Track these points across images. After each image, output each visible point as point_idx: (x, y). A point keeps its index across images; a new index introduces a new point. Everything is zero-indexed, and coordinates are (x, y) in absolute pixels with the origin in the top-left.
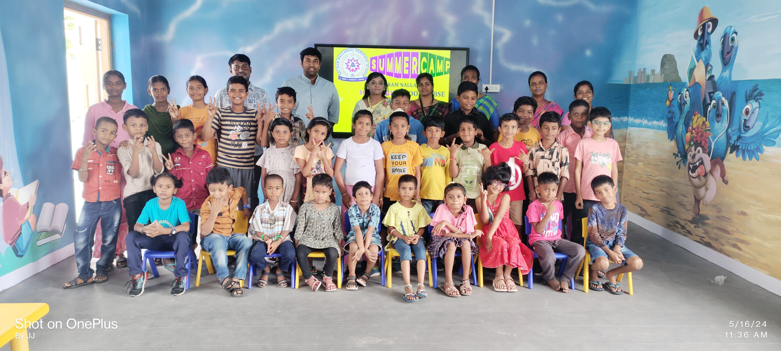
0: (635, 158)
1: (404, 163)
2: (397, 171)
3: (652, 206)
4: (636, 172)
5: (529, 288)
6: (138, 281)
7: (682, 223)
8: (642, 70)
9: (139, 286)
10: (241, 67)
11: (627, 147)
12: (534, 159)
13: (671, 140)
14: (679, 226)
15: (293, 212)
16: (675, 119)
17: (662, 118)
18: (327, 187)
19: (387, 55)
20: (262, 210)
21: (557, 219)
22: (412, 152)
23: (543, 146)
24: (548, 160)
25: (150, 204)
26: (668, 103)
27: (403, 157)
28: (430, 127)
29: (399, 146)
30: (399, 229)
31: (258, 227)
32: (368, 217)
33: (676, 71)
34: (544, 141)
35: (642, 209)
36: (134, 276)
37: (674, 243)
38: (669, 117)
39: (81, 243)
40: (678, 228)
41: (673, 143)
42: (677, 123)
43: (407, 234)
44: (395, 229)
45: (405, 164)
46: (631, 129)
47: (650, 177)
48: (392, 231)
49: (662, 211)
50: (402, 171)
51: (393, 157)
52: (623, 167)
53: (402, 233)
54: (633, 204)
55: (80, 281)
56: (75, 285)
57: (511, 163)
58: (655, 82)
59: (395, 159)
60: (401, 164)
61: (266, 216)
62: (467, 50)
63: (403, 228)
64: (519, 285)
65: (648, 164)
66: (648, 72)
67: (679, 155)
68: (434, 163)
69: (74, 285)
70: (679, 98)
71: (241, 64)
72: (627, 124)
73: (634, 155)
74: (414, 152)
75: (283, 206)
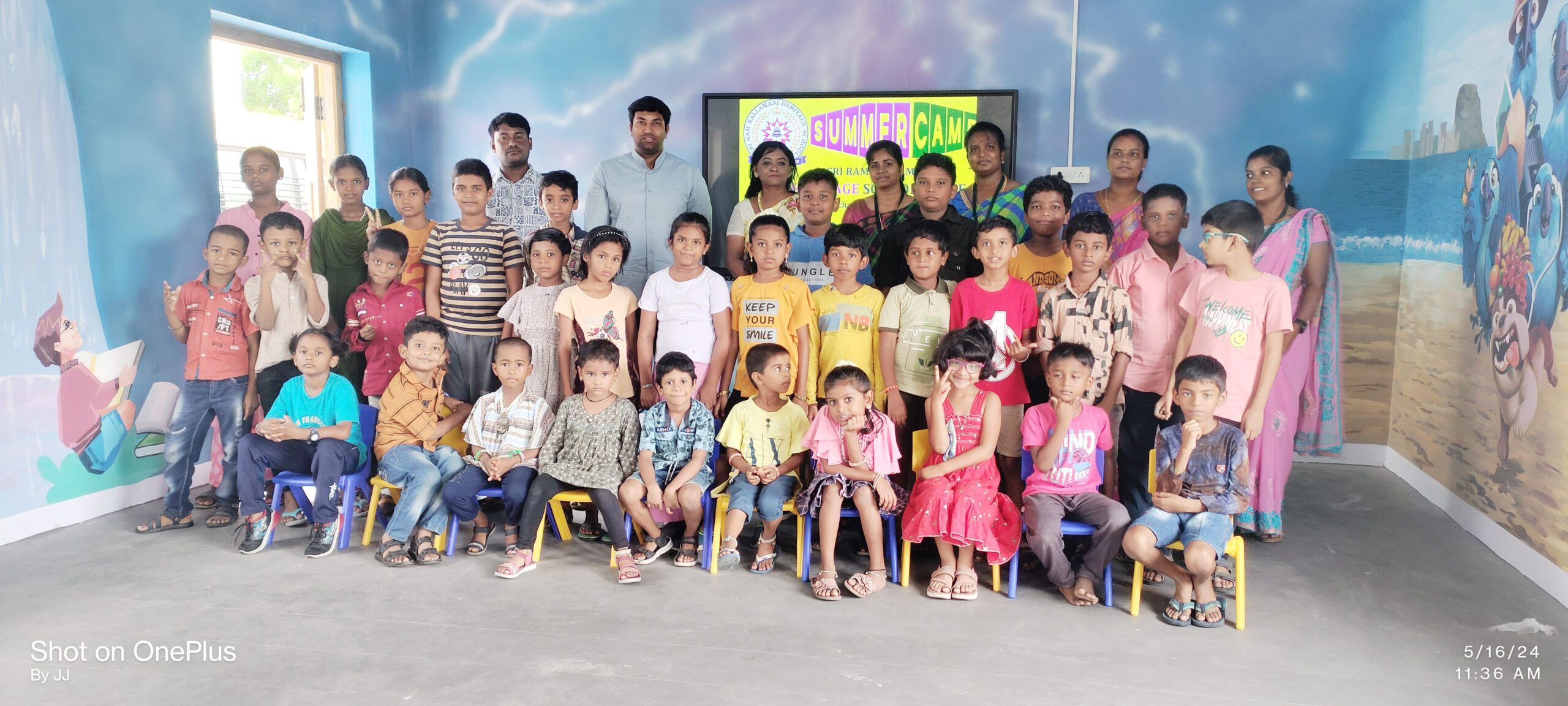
0: (1412, 331)
1: (769, 321)
2: (755, 336)
3: (1436, 442)
4: (1413, 363)
5: (1007, 596)
6: (254, 525)
7: (1481, 481)
8: (1427, 127)
9: (256, 535)
10: (511, 136)
11: (1400, 306)
12: (1055, 317)
13: (1468, 286)
14: (1475, 488)
15: (547, 412)
16: (1475, 234)
17: (1455, 235)
18: (610, 362)
19: (846, 111)
20: (487, 404)
21: (1089, 446)
22: (791, 299)
23: (1073, 286)
24: (1083, 317)
25: (289, 386)
26: (1465, 197)
27: (768, 308)
28: (837, 248)
29: (763, 285)
30: (746, 452)
31: (477, 436)
32: (687, 427)
33: (1478, 124)
34: (1075, 276)
35: (1421, 451)
36: (250, 515)
37: (1466, 528)
38: (1466, 231)
39: (173, 454)
40: (1473, 493)
41: (1470, 291)
42: (1479, 243)
43: (758, 464)
44: (740, 453)
45: (771, 322)
46: (1408, 263)
47: (1434, 373)
48: (732, 457)
49: (1450, 453)
50: (766, 336)
51: (750, 308)
52: (1393, 350)
53: (750, 460)
54: (1408, 439)
55: (166, 521)
56: (157, 528)
57: (999, 325)
58: (1446, 152)
59: (753, 310)
60: (763, 321)
61: (492, 418)
62: (1013, 94)
63: (753, 452)
64: (990, 587)
65: (1432, 343)
66: (1437, 131)
67: (1479, 319)
68: (842, 323)
69: (155, 527)
70: (1482, 184)
71: (513, 132)
72: (1403, 251)
73: (1410, 322)
74: (795, 298)
75: (528, 401)
